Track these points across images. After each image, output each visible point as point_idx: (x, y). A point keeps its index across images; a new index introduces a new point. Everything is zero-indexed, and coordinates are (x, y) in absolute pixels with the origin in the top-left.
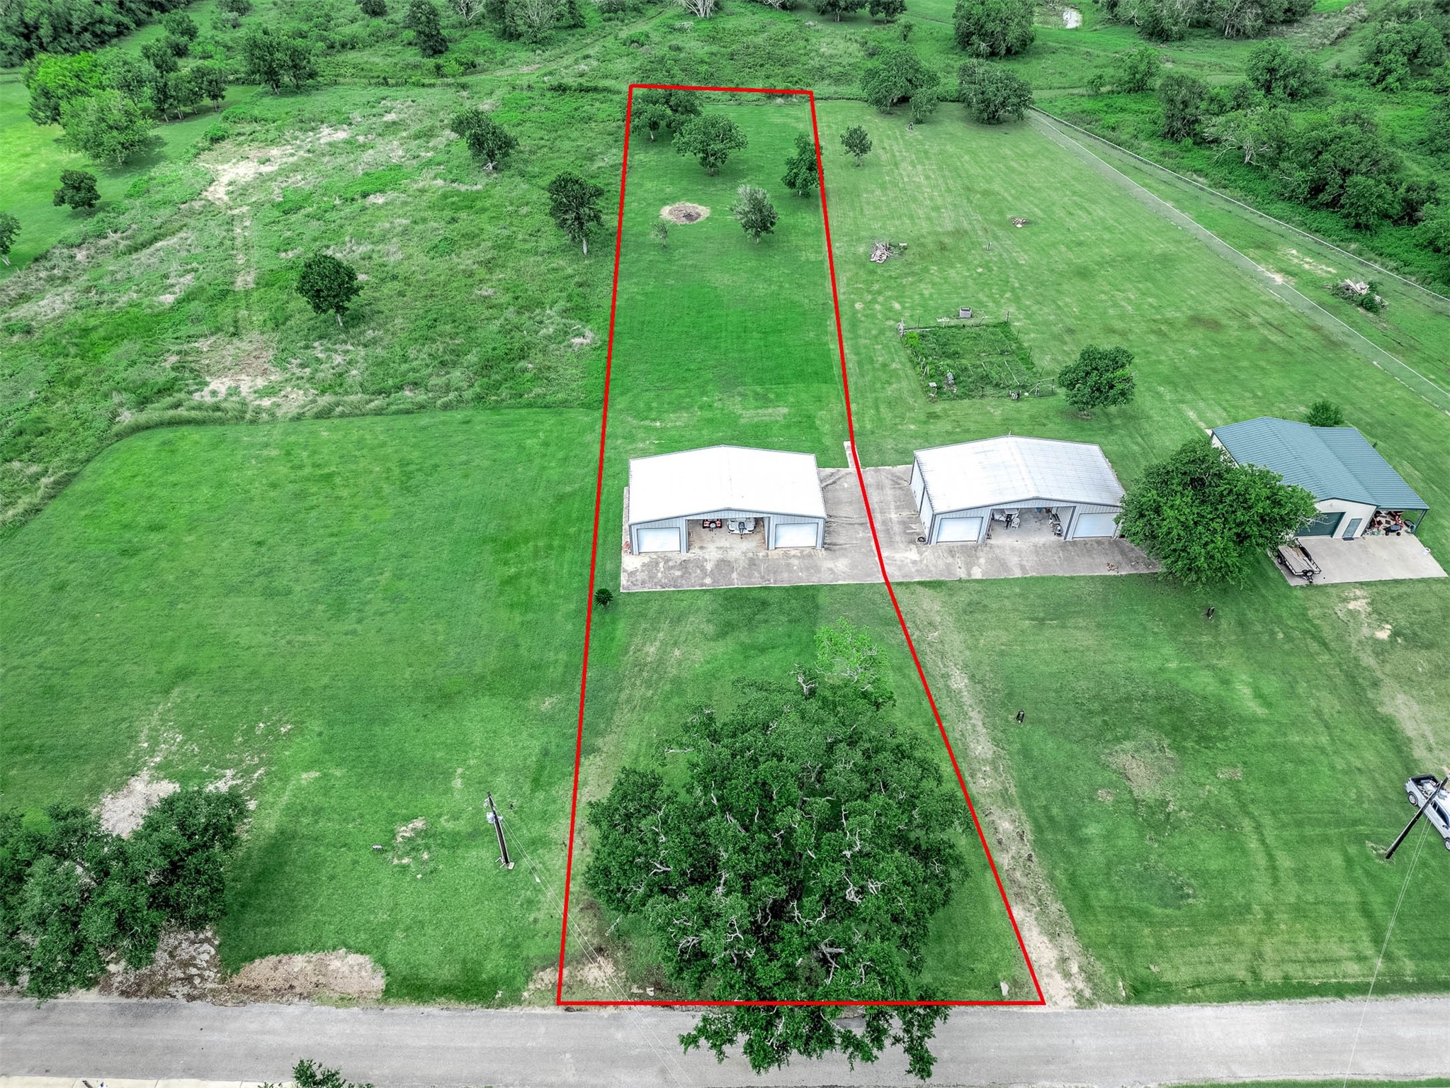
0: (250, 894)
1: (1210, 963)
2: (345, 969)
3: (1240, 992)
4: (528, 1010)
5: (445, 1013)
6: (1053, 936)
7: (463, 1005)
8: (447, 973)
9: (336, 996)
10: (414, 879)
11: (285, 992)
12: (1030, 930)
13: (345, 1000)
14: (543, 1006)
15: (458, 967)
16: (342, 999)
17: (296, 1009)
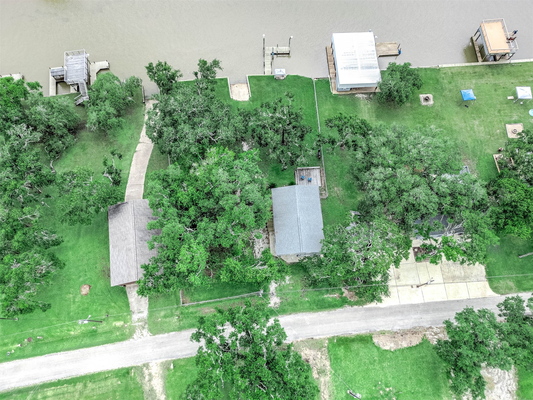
0: (435, 368)
1: (99, 387)
2: (388, 344)
3: (93, 378)
4: (324, 337)
5: (350, 332)
6: (152, 390)
7: (345, 336)
8: (355, 346)
9: (386, 334)
10: (381, 381)
11: (404, 333)
12: (159, 391)
13: (383, 333)
14: (320, 338)
15: (352, 349)
16: (384, 334)
17: (396, 328)
